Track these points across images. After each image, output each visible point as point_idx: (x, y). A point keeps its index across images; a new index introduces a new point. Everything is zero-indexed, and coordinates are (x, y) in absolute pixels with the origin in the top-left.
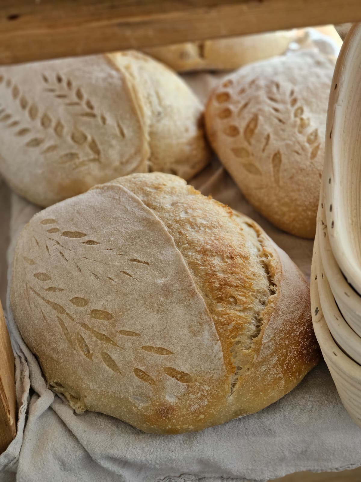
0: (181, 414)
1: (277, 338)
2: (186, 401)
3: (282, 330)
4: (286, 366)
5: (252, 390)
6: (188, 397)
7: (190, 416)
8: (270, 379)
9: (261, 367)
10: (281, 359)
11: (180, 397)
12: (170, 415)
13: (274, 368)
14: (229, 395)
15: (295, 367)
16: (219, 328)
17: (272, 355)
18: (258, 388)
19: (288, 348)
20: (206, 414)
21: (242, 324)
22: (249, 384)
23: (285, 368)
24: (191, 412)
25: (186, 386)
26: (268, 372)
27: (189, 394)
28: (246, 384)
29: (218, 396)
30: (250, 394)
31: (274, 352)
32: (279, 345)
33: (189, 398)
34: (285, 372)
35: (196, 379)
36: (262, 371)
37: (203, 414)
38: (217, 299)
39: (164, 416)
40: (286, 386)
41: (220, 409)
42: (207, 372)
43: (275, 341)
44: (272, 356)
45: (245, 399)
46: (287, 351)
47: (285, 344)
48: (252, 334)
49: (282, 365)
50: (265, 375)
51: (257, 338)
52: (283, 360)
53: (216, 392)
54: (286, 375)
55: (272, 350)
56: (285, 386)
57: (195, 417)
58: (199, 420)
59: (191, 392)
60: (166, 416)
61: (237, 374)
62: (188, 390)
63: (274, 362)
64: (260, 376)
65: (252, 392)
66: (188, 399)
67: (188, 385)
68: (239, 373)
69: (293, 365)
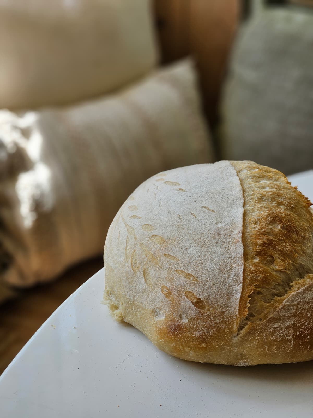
0: (186, 335)
1: (300, 306)
2: (194, 325)
3: (309, 303)
4: (299, 333)
5: (258, 339)
6: (196, 322)
7: (194, 340)
8: (279, 337)
9: (273, 323)
10: (297, 325)
11: (190, 319)
12: (176, 333)
13: (287, 329)
14: (235, 335)
15: (308, 338)
16: (246, 274)
17: (289, 317)
18: (264, 340)
19: (308, 319)
20: (209, 344)
21: (270, 280)
22: (257, 333)
23: (298, 334)
24: (196, 336)
25: (198, 312)
26: (279, 330)
27: (198, 319)
28: (254, 332)
29: (224, 331)
30: (256, 342)
31: (292, 316)
32: (300, 312)
33: (198, 323)
34: (296, 338)
35: (209, 309)
36: (274, 327)
37: (206, 343)
38: (256, 252)
39: (172, 332)
40: (294, 352)
41: (223, 345)
42: (221, 307)
43: (297, 308)
44: (288, 319)
45: (249, 346)
46: (306, 321)
47: (307, 315)
48: (277, 293)
49: (295, 331)
50: (275, 331)
51: (280, 297)
52: (299, 327)
53: (223, 327)
54: (297, 341)
55: (291, 313)
56: (292, 351)
57: (197, 343)
58: (201, 348)
59: (201, 319)
60: (173, 333)
61: (248, 320)
62: (198, 316)
63: (288, 324)
64: (270, 330)
65: (258, 341)
66: (196, 324)
67: (200, 311)
68: (250, 320)
69: (308, 335)
